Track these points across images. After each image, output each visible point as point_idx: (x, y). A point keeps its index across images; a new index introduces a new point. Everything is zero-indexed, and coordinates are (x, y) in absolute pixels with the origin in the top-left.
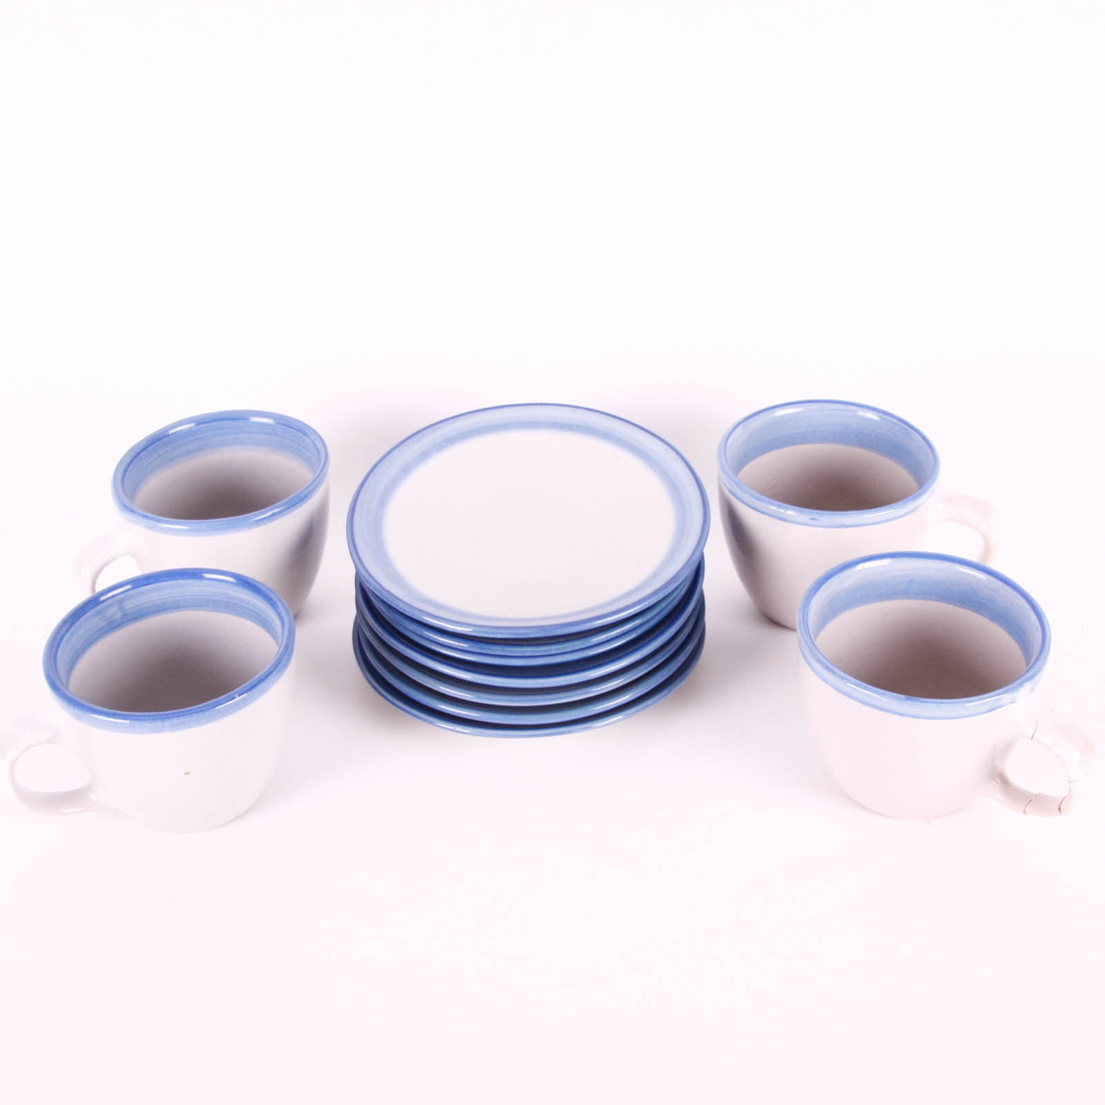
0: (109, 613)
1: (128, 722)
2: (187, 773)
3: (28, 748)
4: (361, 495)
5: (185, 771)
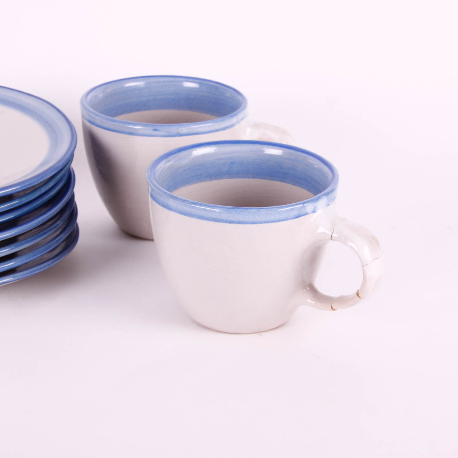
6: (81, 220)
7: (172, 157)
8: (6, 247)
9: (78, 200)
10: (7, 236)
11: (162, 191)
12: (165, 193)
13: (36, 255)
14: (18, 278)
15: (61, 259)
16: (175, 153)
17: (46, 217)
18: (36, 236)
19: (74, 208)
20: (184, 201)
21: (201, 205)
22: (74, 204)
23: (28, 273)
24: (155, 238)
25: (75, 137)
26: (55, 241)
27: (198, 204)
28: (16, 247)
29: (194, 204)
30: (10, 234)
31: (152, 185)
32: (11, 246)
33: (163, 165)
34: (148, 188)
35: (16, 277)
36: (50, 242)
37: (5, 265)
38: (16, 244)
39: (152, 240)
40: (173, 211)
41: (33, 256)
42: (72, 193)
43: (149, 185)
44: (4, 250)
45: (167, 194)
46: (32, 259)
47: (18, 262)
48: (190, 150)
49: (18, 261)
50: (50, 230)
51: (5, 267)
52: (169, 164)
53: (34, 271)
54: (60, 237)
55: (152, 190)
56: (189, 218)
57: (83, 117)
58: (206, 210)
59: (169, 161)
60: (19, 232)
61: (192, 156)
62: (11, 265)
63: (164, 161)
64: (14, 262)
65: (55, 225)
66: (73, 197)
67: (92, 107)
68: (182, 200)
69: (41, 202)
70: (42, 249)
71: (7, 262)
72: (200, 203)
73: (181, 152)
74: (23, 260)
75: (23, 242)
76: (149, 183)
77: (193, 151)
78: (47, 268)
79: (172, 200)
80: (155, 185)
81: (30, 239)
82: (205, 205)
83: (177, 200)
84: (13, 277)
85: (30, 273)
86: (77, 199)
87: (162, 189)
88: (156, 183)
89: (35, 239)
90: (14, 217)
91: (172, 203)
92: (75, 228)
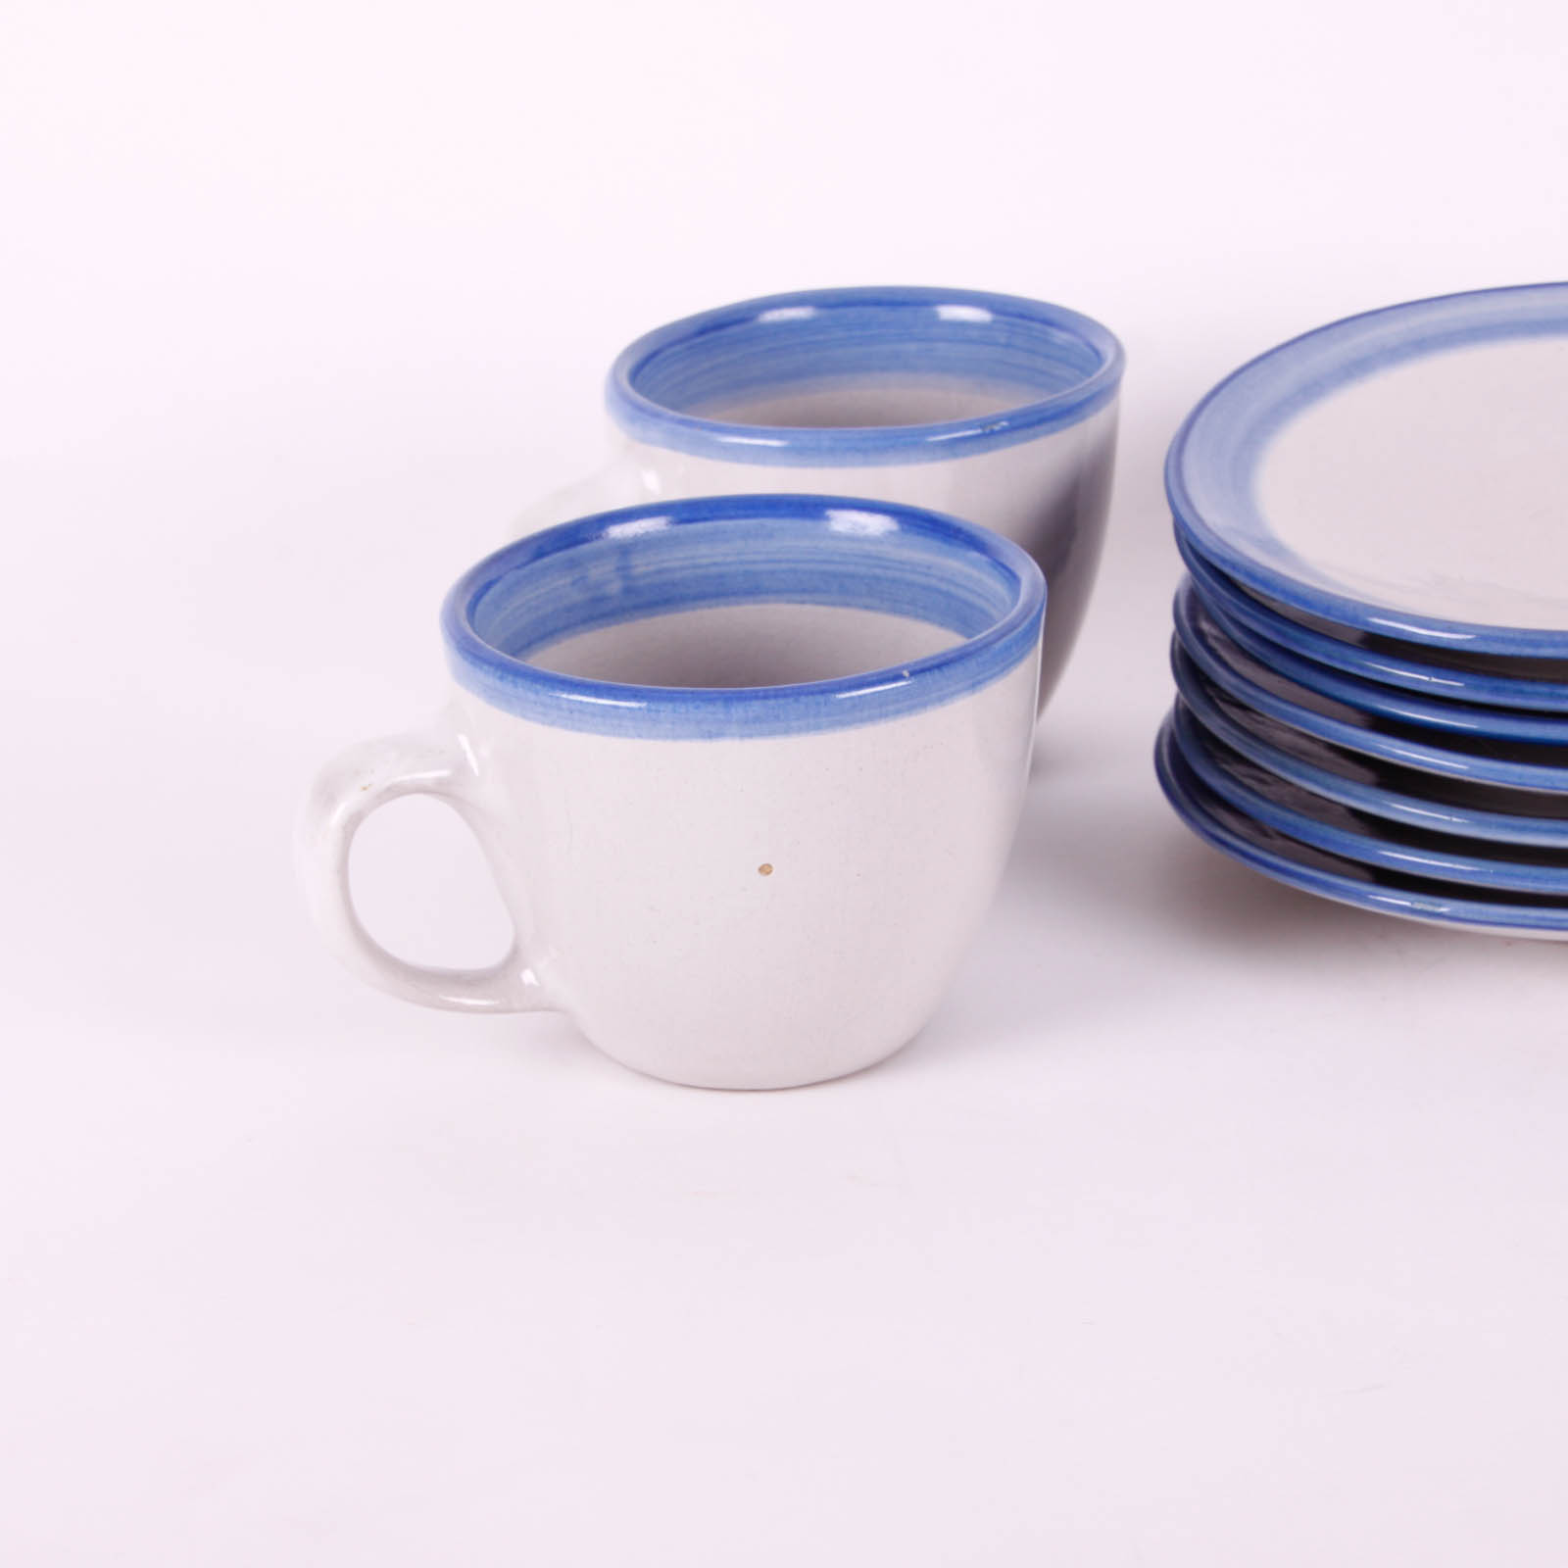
0: (596, 572)
1: (643, 705)
2: (765, 870)
3: (394, 792)
4: (1201, 420)
5: (760, 864)
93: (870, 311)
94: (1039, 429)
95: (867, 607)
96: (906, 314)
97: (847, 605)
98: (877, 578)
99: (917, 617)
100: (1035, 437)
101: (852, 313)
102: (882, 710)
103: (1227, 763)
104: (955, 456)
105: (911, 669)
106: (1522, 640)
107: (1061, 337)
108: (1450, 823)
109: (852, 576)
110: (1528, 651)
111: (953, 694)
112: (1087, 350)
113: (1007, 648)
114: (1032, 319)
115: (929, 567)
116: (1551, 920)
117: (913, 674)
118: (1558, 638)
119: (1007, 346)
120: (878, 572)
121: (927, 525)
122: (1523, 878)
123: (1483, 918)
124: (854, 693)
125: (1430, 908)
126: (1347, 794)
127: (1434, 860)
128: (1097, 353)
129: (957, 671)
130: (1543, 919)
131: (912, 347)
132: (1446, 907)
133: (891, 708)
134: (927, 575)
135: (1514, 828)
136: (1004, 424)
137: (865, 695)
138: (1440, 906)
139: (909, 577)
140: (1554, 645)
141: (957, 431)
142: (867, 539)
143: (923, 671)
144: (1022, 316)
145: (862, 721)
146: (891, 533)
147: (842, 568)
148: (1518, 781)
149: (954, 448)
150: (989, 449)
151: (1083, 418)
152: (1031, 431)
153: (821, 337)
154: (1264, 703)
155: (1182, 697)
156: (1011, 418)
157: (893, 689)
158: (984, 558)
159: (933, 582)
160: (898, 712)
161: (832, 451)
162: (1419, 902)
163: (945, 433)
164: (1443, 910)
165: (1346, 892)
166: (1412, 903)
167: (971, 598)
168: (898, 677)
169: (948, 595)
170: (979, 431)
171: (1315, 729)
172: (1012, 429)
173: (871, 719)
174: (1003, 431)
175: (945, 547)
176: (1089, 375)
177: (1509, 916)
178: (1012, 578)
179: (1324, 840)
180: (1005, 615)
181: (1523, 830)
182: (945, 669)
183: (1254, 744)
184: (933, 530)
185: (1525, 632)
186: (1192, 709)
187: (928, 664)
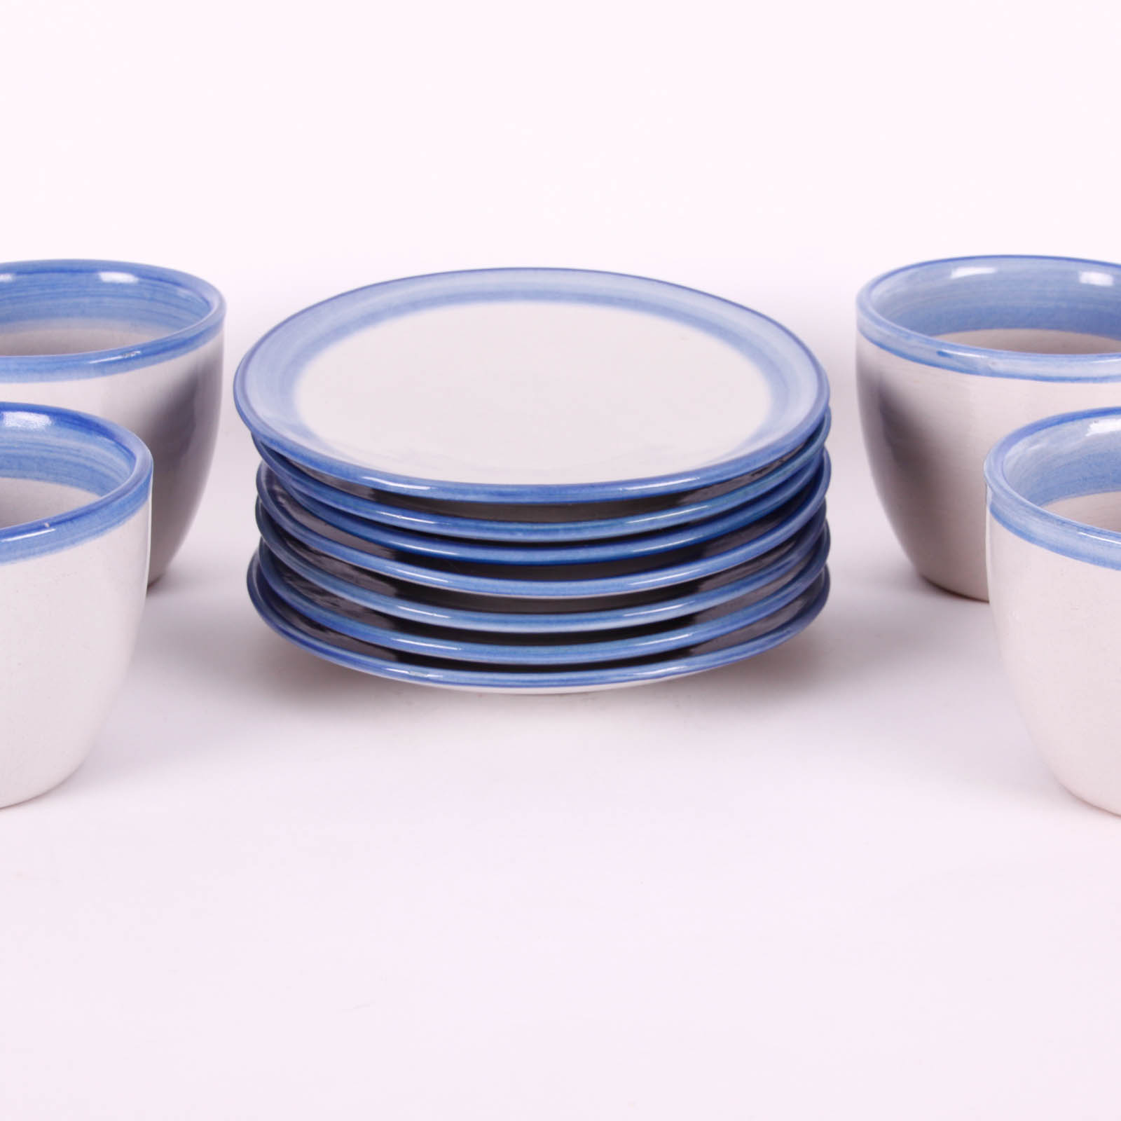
6: (834, 560)
7: (1043, 432)
8: (679, 600)
9: (833, 518)
10: (682, 578)
11: (1016, 500)
12: (1023, 504)
13: (737, 622)
14: (697, 666)
15: (788, 636)
16: (1051, 425)
17: (763, 546)
18: (741, 582)
19: (823, 533)
20: (1064, 523)
21: (1099, 533)
22: (824, 525)
23: (718, 659)
24: (992, 597)
25: (826, 394)
26: (778, 597)
27: (1094, 531)
28: (698, 601)
29: (1086, 530)
30: (688, 573)
31: (995, 487)
32: (687, 598)
33: (1020, 449)
34: (986, 493)
35: (693, 664)
36: (769, 597)
37: (674, 636)
38: (698, 596)
39: (986, 601)
40: (1037, 544)
41: (732, 624)
42: (820, 501)
43: (988, 487)
44: (672, 606)
45: (1027, 506)
46: (729, 629)
47: (701, 633)
48: (1085, 421)
49: (700, 631)
50: (770, 574)
51: (672, 641)
52: (1036, 447)
53: (732, 655)
54: (791, 589)
55: (995, 495)
56: (1071, 560)
57: (862, 331)
58: (1110, 546)
59: (1036, 442)
60: (707, 571)
61: (1088, 435)
62: (686, 638)
63: (1026, 440)
64: (690, 632)
65: (782, 563)
66: (821, 510)
67: (882, 313)
68: (1058, 520)
69: (755, 514)
70: (752, 610)
71: (678, 631)
72: (1098, 528)
73: (1064, 424)
74: (709, 631)
75: (712, 593)
76: (990, 482)
77: (1091, 423)
78: (757, 651)
79: (1037, 519)
80: (1001, 487)
81: (727, 588)
82: (1109, 535)
83: (1049, 521)
84: (687, 664)
85: (723, 658)
86: (830, 516)
87: (1017, 495)
88: (1003, 483)
89: (738, 589)
90: (695, 540)
91: (1036, 526)
92: (821, 575)
93: (56, 276)
94: (162, 356)
95: (38, 479)
96: (81, 278)
97: (25, 477)
98: (44, 459)
99: (72, 485)
100: (161, 361)
101: (43, 277)
102: (29, 551)
103: (291, 580)
104: (104, 374)
105: (50, 522)
106: (456, 489)
107: (182, 292)
108: (432, 617)
109: (27, 457)
110: (459, 497)
111: (82, 538)
112: (201, 301)
113: (122, 506)
114: (167, 281)
115: (78, 451)
116: (498, 680)
117: (52, 525)
118: (478, 488)
119: (152, 299)
120: (45, 454)
121: (76, 422)
122: (481, 653)
123: (455, 680)
124: (10, 540)
125: (420, 675)
126: (366, 599)
127: (422, 642)
128: (207, 302)
129: (85, 522)
130: (494, 680)
131: (87, 300)
132: (433, 674)
133: (37, 549)
134: (78, 456)
135: (474, 620)
136: (139, 352)
137: (18, 541)
138: (428, 673)
139: (67, 458)
140: (476, 493)
141: (106, 357)
142: (36, 432)
143: (59, 523)
144: (160, 280)
145: (16, 558)
146: (47, 426)
147: (20, 452)
148: (474, 588)
149: (104, 369)
150: (128, 369)
151: (196, 347)
152: (157, 358)
153: (23, 294)
154: (311, 540)
155: (264, 540)
156: (142, 348)
157: (37, 536)
158: (113, 443)
159: (82, 461)
160: (42, 552)
161: (17, 371)
162: (414, 671)
163: (97, 359)
164: (429, 676)
165: (367, 665)
166: (409, 671)
167: (107, 472)
168: (41, 528)
169: (93, 471)
170: (120, 357)
171: (343, 556)
172: (144, 356)
173: (23, 557)
174: (137, 357)
175: (88, 437)
176: (202, 317)
177: (471, 679)
178: (130, 456)
179: (351, 630)
180: (125, 481)
181: (479, 621)
182: (75, 521)
183: (308, 568)
184: (80, 425)
185: (457, 484)
186: (269, 546)
187: (63, 518)
